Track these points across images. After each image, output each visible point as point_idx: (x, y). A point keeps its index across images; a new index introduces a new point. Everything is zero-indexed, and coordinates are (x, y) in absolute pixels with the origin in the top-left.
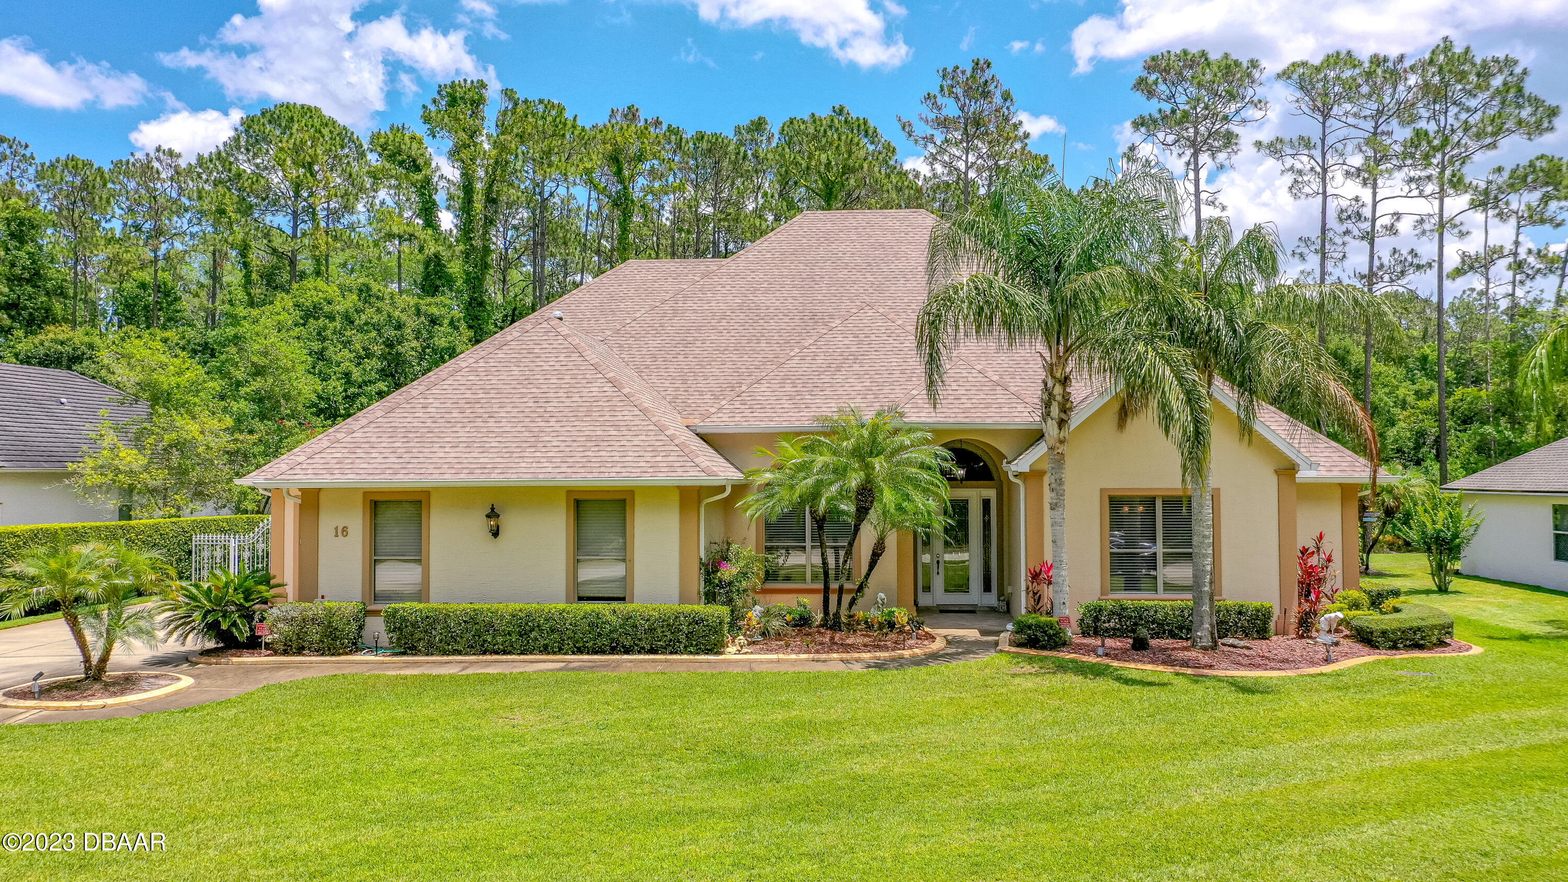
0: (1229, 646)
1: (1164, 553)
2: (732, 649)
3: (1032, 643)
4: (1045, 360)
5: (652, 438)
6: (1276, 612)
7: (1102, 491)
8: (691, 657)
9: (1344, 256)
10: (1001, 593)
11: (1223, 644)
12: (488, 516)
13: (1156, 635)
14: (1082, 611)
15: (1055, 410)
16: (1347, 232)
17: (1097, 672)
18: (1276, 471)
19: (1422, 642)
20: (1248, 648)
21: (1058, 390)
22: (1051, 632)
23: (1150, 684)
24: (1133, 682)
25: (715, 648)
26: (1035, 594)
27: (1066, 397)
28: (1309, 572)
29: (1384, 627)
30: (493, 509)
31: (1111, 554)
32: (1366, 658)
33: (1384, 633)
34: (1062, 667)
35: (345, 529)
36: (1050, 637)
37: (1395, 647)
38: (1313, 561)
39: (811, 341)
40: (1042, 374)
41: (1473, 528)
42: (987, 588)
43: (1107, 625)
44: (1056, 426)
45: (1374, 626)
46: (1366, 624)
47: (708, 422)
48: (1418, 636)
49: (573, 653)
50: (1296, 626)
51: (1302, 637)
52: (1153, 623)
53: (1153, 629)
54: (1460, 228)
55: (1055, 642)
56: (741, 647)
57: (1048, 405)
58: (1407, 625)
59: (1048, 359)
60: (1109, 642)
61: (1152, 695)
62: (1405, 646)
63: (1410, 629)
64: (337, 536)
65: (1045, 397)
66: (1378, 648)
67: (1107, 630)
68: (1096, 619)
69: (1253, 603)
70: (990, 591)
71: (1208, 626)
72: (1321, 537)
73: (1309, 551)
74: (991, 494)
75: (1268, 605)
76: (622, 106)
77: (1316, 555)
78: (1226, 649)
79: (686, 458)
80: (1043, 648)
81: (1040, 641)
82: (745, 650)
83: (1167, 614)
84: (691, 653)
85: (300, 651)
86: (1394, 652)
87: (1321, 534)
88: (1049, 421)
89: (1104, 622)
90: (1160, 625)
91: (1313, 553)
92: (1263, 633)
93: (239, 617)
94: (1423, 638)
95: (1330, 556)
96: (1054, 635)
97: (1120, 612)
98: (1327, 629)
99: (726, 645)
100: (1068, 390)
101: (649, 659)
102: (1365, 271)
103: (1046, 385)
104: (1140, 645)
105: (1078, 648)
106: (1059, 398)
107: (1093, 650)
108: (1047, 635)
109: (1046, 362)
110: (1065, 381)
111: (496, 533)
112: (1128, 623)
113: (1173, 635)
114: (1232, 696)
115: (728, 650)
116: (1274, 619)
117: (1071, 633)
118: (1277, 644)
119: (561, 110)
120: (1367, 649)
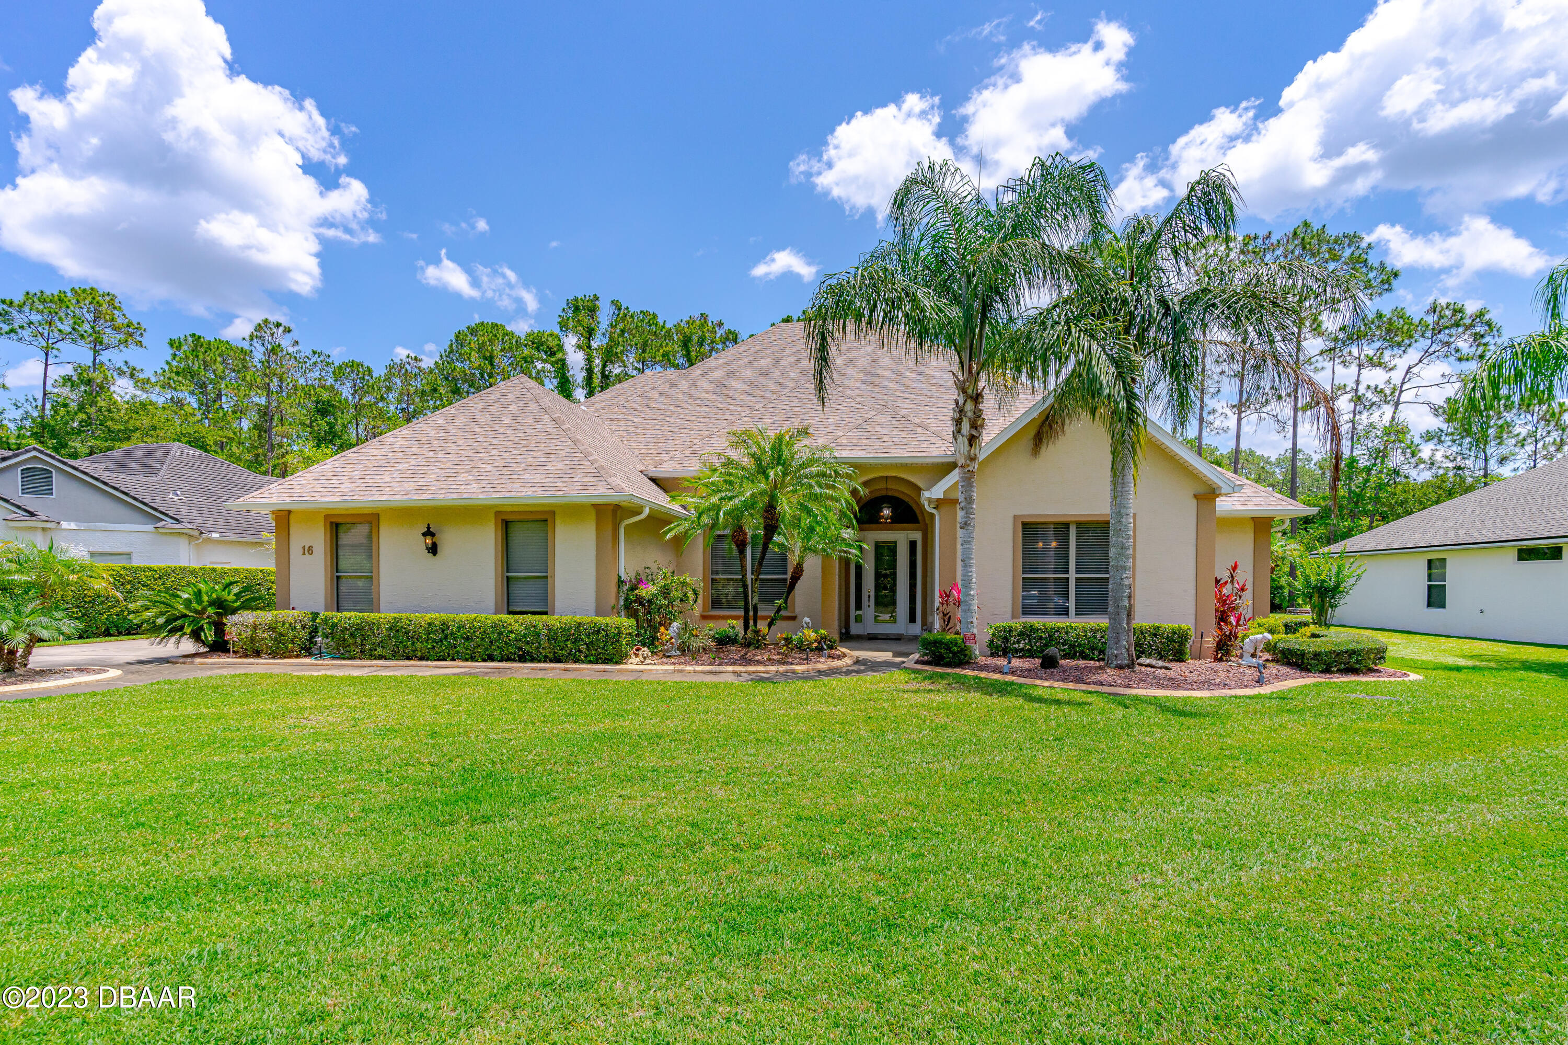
0: (1146, 666)
1: (1077, 579)
2: (634, 660)
3: (937, 660)
4: (957, 377)
5: (576, 463)
6: (1192, 633)
7: (1015, 517)
8: (589, 666)
9: (1219, 391)
10: (924, 623)
11: (1139, 664)
12: (424, 535)
13: (1066, 657)
14: (991, 631)
15: (966, 426)
16: (1222, 372)
17: (1001, 689)
18: (1195, 496)
19: (1357, 666)
20: (1167, 668)
21: (969, 406)
22: (956, 649)
23: (1058, 702)
24: (1041, 700)
25: (616, 658)
26: (945, 615)
27: (978, 414)
28: (1223, 600)
29: (1318, 649)
30: (429, 528)
31: (1023, 579)
32: (1294, 682)
33: (1317, 655)
34: (964, 684)
35: (310, 548)
36: (954, 654)
37: (1327, 671)
38: (1226, 591)
39: (761, 405)
40: (954, 394)
41: (1355, 579)
42: (912, 619)
43: (1016, 646)
44: (966, 442)
45: (1306, 648)
46: (1296, 646)
47: (660, 468)
48: (1354, 660)
49: (484, 660)
50: (1214, 649)
51: (1220, 660)
52: (1064, 644)
53: (1064, 650)
54: (1316, 364)
55: (960, 660)
56: (645, 658)
57: (958, 422)
58: (1343, 648)
59: (961, 377)
60: (1017, 663)
61: (1060, 714)
62: (1338, 670)
63: (1346, 652)
64: (304, 554)
65: (957, 415)
66: (1309, 671)
67: (1017, 651)
68: (1006, 640)
69: (1169, 625)
70: (915, 622)
71: (1125, 643)
72: (1235, 568)
73: (1222, 582)
74: (917, 536)
75: (1186, 627)
76: (696, 314)
77: (1229, 585)
78: (1144, 669)
79: (601, 479)
80: (949, 665)
81: (944, 658)
82: (648, 661)
83: (1078, 635)
84: (591, 662)
85: (257, 654)
86: (1328, 675)
87: (1236, 563)
88: (960, 438)
89: (1014, 643)
90: (1072, 646)
91: (1226, 583)
92: (1179, 657)
93: (208, 623)
94: (1358, 662)
95: (1244, 585)
96: (958, 652)
97: (1028, 633)
98: (1252, 651)
99: (627, 656)
100: (981, 407)
101: (549, 668)
102: (1236, 402)
103: (957, 403)
104: (1049, 663)
105: (985, 668)
106: (970, 414)
107: (997, 670)
108: (951, 652)
109: (958, 380)
110: (977, 398)
111: (433, 550)
112: (1038, 644)
113: (1085, 657)
114: (1161, 718)
115: (631, 660)
116: (1191, 641)
117: (978, 651)
118: (1194, 667)
119: (655, 316)
120: (1297, 673)
